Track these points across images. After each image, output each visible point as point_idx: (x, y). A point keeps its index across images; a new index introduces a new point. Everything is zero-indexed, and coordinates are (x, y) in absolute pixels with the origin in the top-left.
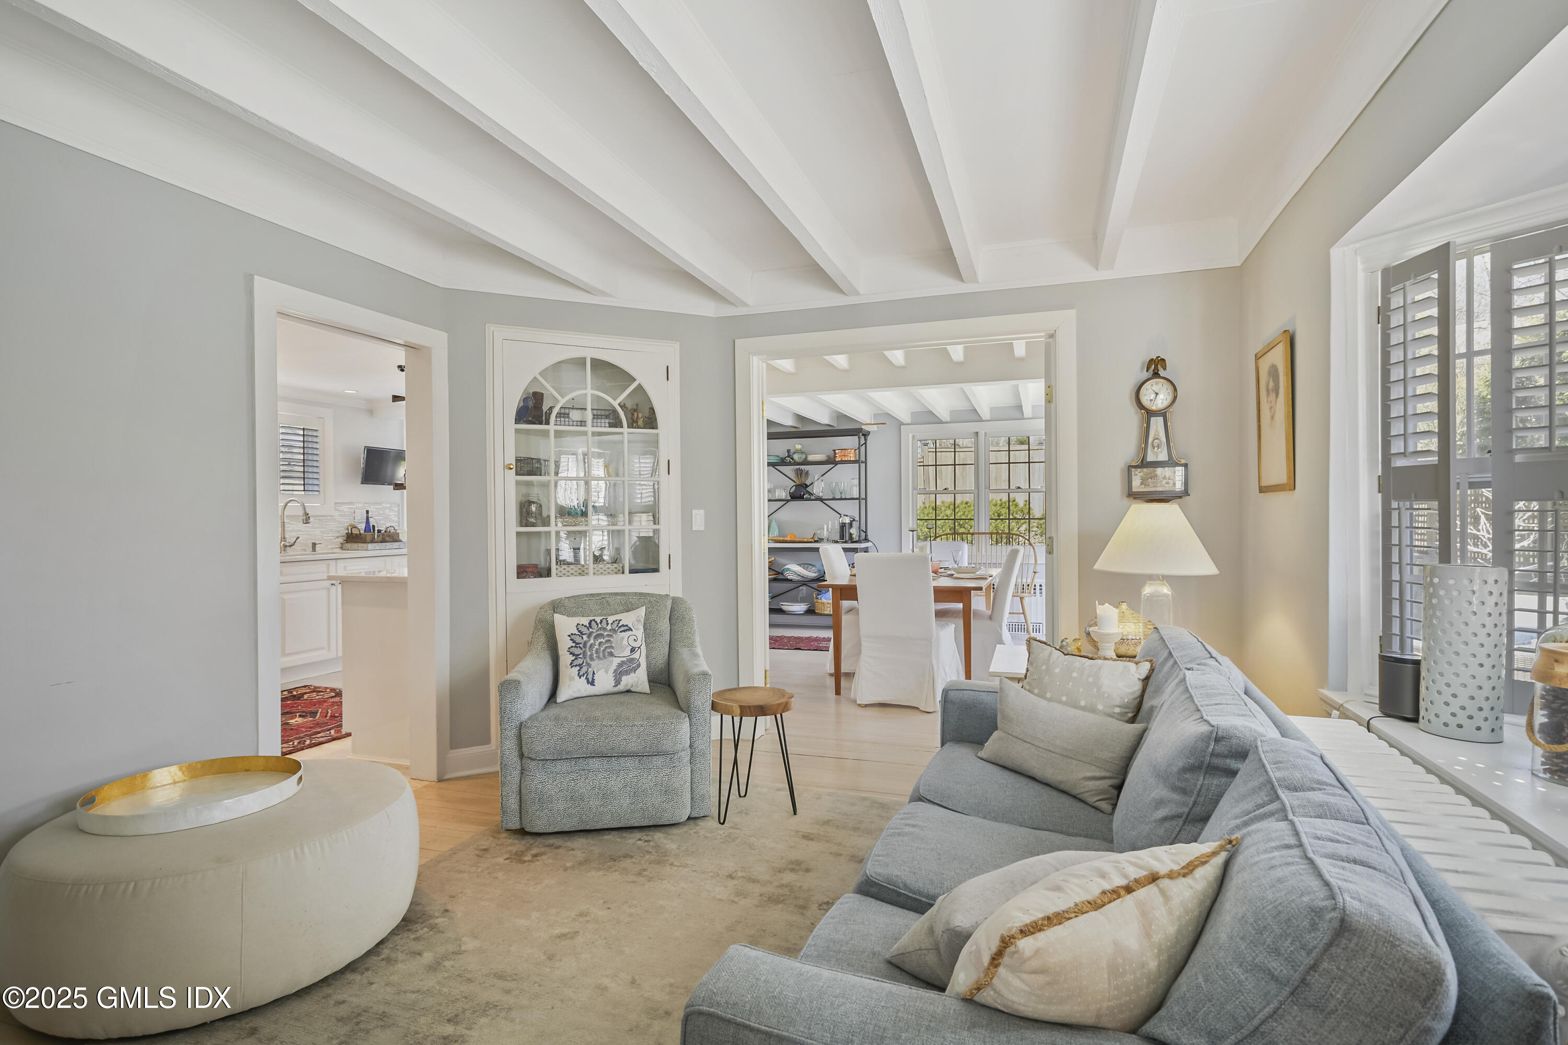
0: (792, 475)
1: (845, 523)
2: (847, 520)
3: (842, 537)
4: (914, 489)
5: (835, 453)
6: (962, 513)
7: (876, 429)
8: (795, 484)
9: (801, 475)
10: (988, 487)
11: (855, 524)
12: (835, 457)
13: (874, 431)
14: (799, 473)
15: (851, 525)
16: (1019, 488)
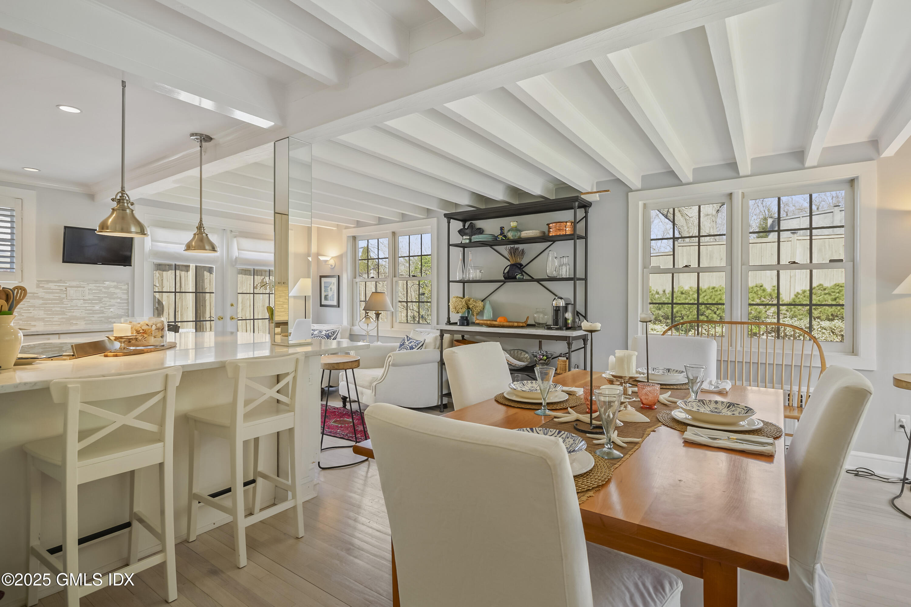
0: (506, 254)
1: (559, 307)
2: (562, 303)
3: (556, 322)
4: (644, 267)
5: (549, 228)
6: (709, 297)
7: (598, 199)
8: (509, 263)
9: (514, 254)
10: (745, 262)
11: (570, 308)
12: (549, 232)
13: (596, 202)
14: (514, 252)
15: (566, 309)
16: (794, 263)
